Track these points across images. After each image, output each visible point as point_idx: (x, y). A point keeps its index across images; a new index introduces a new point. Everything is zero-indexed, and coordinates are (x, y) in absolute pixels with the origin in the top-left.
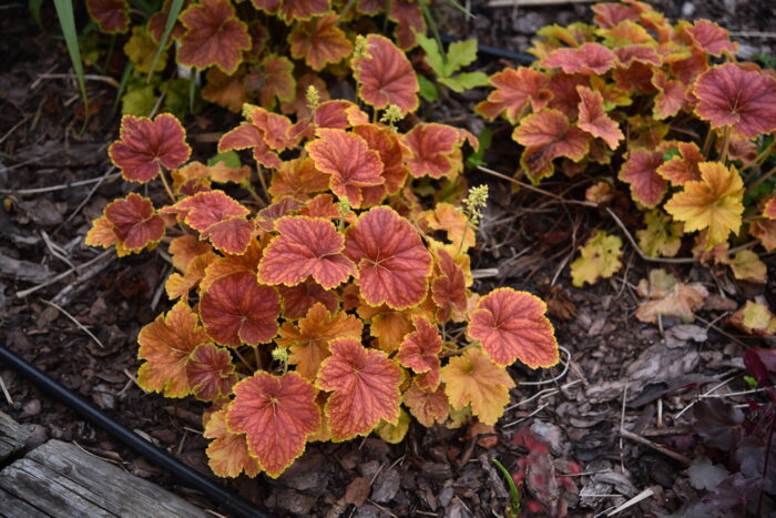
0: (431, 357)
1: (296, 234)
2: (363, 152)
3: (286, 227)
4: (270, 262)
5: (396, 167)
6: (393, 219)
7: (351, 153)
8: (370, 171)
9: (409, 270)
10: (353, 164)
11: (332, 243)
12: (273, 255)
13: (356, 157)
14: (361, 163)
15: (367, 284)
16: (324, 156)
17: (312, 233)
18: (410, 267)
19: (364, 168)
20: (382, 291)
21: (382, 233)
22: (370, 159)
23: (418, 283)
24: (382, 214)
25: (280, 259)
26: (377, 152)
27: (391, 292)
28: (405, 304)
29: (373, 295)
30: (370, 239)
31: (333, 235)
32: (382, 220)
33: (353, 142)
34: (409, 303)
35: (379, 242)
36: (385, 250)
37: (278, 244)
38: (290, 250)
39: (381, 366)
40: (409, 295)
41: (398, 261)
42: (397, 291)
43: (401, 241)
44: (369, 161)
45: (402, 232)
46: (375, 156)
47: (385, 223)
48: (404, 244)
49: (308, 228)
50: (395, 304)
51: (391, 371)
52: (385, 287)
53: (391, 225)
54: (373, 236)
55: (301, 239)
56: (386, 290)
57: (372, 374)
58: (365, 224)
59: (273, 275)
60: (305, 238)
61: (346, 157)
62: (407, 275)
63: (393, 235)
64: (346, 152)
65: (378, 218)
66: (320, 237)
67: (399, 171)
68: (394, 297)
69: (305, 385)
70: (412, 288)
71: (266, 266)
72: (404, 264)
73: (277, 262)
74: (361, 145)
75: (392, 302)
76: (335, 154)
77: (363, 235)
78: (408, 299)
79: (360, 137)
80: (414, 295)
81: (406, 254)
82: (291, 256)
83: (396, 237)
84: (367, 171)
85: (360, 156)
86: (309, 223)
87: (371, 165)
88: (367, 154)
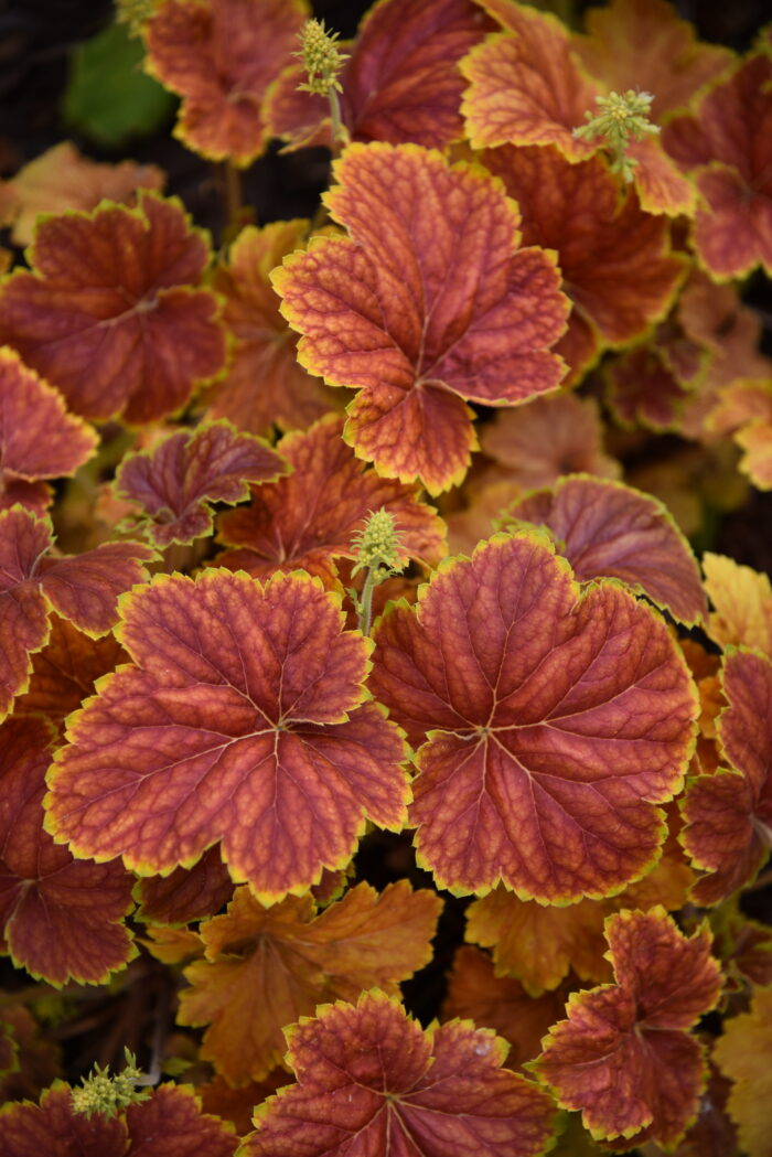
0: (669, 1035)
1: (196, 644)
2: (500, 256)
3: (162, 623)
4: (86, 762)
5: (637, 261)
6: (552, 596)
7: (457, 259)
8: (519, 325)
9: (598, 779)
10: (457, 302)
11: (328, 670)
12: (101, 737)
13: (472, 274)
14: (486, 299)
15: (445, 815)
16: (343, 303)
17: (256, 638)
18: (597, 765)
19: (500, 318)
20: (493, 845)
21: (507, 645)
22: (522, 279)
23: (624, 821)
24: (514, 571)
25: (123, 753)
26: (552, 256)
27: (527, 851)
28: (575, 889)
29: (463, 856)
30: (462, 661)
31: (334, 642)
32: (511, 591)
33: (470, 209)
34: (590, 885)
35: (494, 673)
36: (517, 703)
37: (123, 695)
38: (164, 717)
39: (480, 1086)
40: (590, 859)
41: (558, 743)
42: (546, 847)
43: (574, 676)
44: (518, 286)
45: (583, 643)
46: (543, 267)
47: (522, 610)
48: (587, 686)
49: (244, 619)
50: (540, 888)
51: (515, 1102)
52: (507, 832)
53: (542, 619)
54: (475, 652)
55: (215, 663)
56: (510, 843)
57: (447, 1110)
58: (451, 605)
59: (94, 817)
60: (230, 658)
61: (433, 275)
62: (589, 797)
63: (544, 655)
64: (435, 258)
65: (498, 588)
66: (287, 645)
67: (652, 271)
68: (535, 865)
69: (213, 1138)
70: (605, 839)
71: (74, 777)
72: (581, 754)
73: (115, 765)
74: (496, 221)
75: (530, 880)
76: (386, 280)
77: (439, 644)
78: (589, 874)
79: (497, 183)
80: (609, 860)
81: (591, 720)
82: (166, 741)
83: (558, 663)
84: (507, 329)
85: (486, 271)
86: (247, 600)
87: (527, 303)
88: (514, 264)
